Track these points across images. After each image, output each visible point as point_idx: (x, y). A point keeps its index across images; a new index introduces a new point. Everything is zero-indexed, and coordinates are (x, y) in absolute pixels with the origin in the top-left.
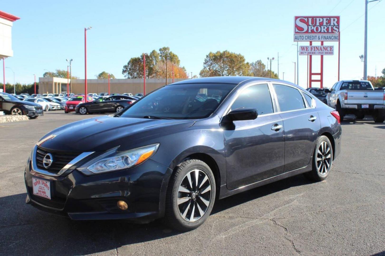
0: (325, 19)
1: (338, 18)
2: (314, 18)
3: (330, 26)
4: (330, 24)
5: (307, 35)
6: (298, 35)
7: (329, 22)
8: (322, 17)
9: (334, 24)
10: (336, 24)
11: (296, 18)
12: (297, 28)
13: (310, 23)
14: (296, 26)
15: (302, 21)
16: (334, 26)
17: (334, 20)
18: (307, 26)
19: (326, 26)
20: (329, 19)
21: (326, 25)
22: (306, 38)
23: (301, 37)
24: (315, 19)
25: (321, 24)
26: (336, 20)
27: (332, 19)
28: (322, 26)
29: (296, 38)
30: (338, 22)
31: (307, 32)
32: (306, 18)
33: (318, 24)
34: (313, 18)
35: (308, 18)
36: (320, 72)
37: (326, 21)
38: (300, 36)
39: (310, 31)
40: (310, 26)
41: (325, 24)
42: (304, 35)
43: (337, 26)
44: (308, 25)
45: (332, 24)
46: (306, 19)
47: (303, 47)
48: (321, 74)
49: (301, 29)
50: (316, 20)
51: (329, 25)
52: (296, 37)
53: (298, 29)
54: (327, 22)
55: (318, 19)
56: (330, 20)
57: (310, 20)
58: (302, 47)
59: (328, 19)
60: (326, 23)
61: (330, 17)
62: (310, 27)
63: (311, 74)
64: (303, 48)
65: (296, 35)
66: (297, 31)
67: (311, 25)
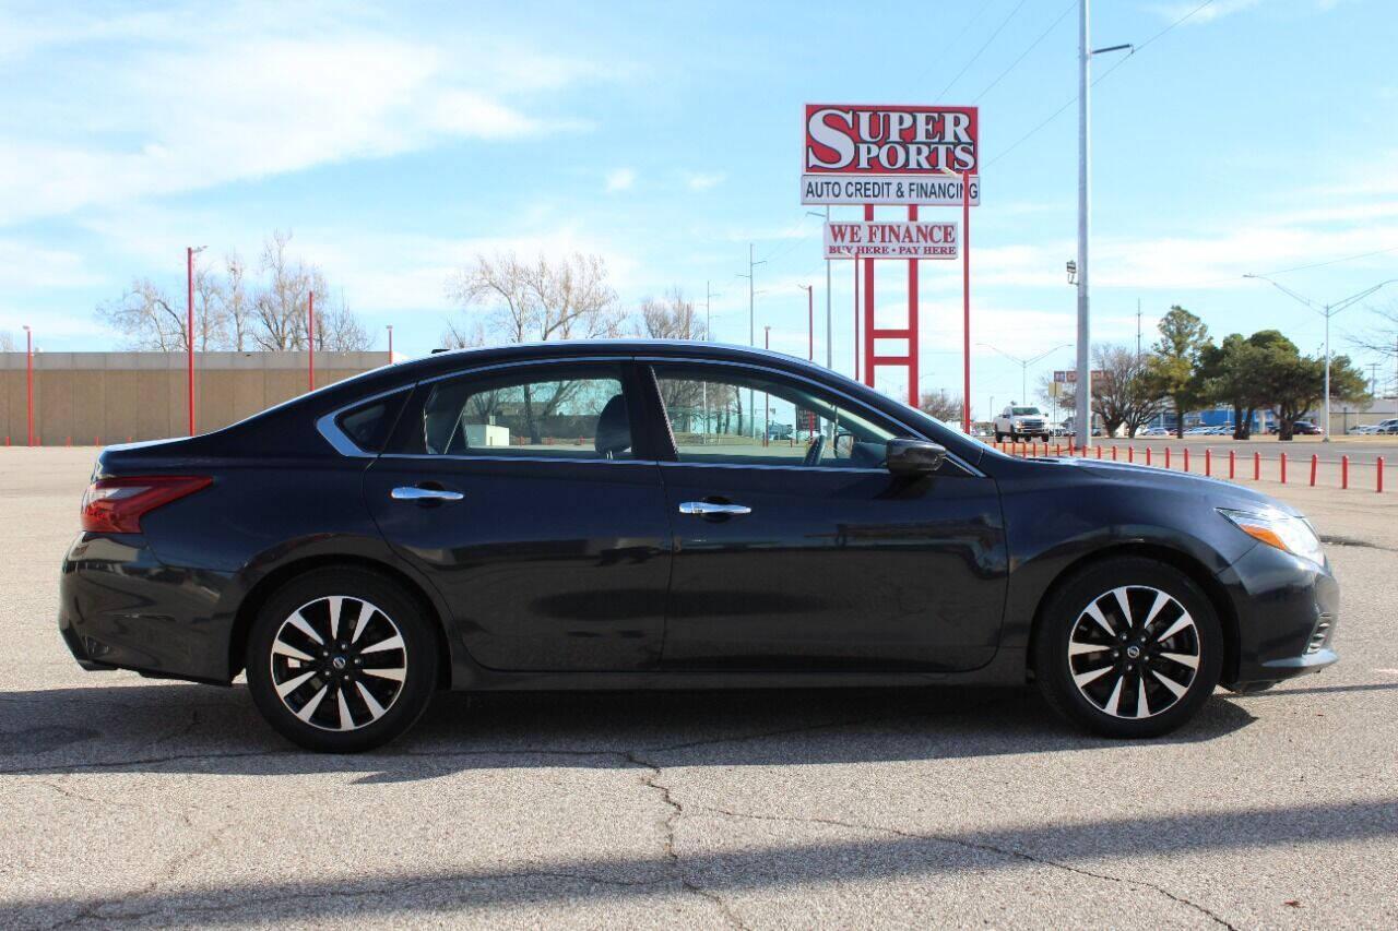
0: (921, 118)
1: (972, 113)
2: (879, 115)
3: (940, 142)
4: (942, 137)
5: (854, 181)
6: (818, 179)
7: (937, 128)
8: (912, 111)
9: (956, 136)
10: (964, 138)
11: (812, 110)
12: (814, 153)
13: (865, 133)
14: (812, 144)
15: (833, 122)
16: (955, 146)
17: (957, 122)
18: (853, 147)
19: (928, 145)
20: (936, 115)
21: (924, 140)
22: (851, 189)
23: (831, 186)
24: (882, 114)
25: (908, 137)
26: (964, 120)
27: (949, 118)
28: (912, 143)
29: (812, 192)
30: (972, 131)
31: (854, 166)
32: (847, 113)
33: (894, 136)
34: (874, 111)
35: (856, 110)
36: (905, 326)
37: (927, 124)
38: (828, 183)
39: (863, 163)
40: (865, 142)
41: (921, 136)
42: (843, 179)
43: (970, 144)
44: (857, 140)
45: (949, 137)
46: (849, 117)
47: (840, 227)
48: (911, 334)
49: (827, 155)
50: (887, 120)
51: (937, 140)
52: (810, 184)
53: (820, 154)
54: (930, 127)
55: (894, 117)
56: (942, 120)
57: (865, 118)
58: (833, 227)
59: (933, 118)
60: (927, 130)
61: (941, 111)
62: (863, 148)
63: (872, 334)
64: (837, 231)
65: (810, 179)
66: (814, 161)
67: (869, 139)
